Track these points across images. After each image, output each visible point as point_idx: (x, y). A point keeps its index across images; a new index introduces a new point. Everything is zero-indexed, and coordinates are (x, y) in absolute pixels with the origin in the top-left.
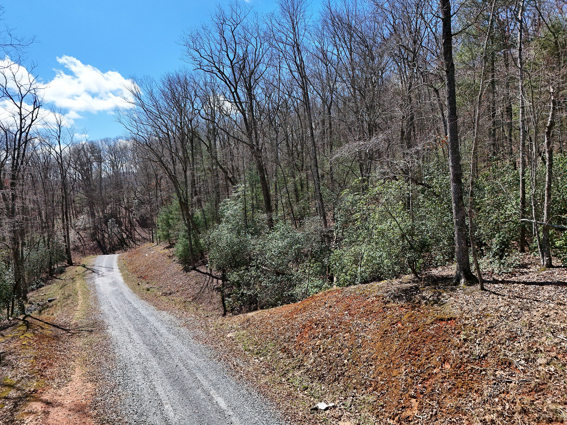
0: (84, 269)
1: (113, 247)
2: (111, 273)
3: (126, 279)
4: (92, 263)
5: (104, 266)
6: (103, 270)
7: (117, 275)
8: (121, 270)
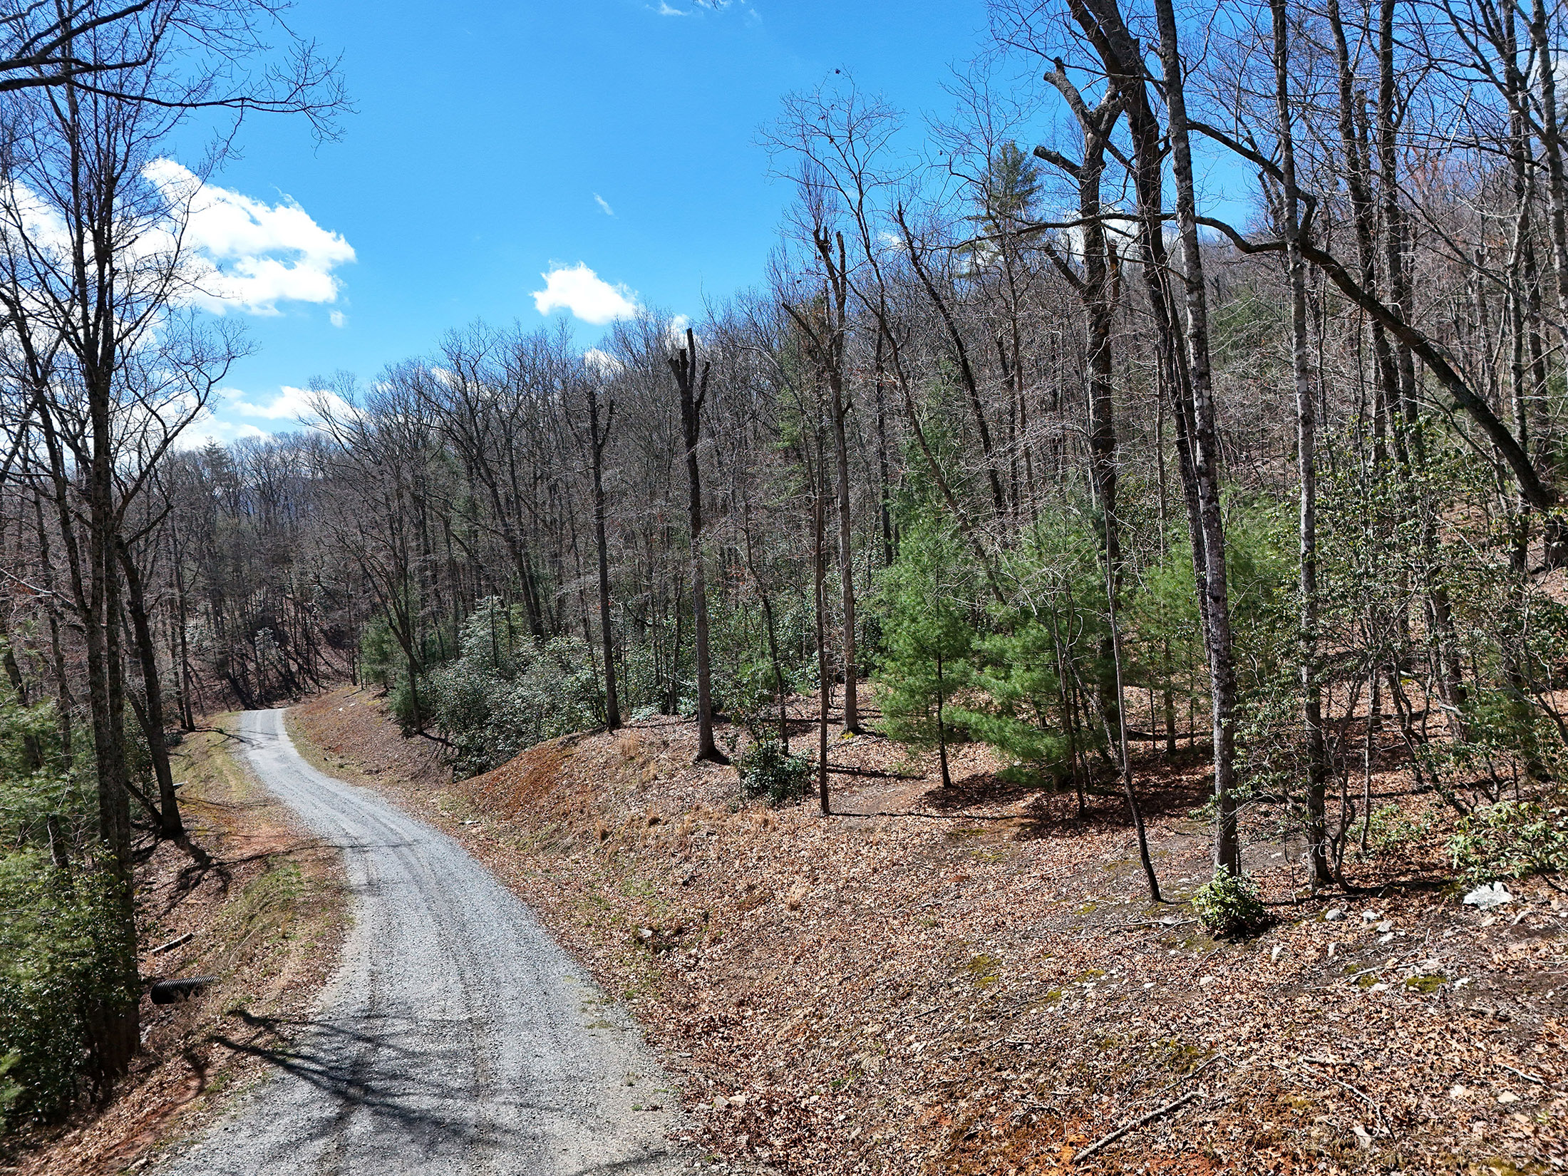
0: (222, 737)
1: (268, 693)
2: (275, 743)
3: (304, 752)
4: (235, 727)
5: (259, 730)
6: (259, 738)
7: (286, 745)
8: (293, 736)
